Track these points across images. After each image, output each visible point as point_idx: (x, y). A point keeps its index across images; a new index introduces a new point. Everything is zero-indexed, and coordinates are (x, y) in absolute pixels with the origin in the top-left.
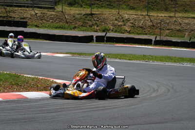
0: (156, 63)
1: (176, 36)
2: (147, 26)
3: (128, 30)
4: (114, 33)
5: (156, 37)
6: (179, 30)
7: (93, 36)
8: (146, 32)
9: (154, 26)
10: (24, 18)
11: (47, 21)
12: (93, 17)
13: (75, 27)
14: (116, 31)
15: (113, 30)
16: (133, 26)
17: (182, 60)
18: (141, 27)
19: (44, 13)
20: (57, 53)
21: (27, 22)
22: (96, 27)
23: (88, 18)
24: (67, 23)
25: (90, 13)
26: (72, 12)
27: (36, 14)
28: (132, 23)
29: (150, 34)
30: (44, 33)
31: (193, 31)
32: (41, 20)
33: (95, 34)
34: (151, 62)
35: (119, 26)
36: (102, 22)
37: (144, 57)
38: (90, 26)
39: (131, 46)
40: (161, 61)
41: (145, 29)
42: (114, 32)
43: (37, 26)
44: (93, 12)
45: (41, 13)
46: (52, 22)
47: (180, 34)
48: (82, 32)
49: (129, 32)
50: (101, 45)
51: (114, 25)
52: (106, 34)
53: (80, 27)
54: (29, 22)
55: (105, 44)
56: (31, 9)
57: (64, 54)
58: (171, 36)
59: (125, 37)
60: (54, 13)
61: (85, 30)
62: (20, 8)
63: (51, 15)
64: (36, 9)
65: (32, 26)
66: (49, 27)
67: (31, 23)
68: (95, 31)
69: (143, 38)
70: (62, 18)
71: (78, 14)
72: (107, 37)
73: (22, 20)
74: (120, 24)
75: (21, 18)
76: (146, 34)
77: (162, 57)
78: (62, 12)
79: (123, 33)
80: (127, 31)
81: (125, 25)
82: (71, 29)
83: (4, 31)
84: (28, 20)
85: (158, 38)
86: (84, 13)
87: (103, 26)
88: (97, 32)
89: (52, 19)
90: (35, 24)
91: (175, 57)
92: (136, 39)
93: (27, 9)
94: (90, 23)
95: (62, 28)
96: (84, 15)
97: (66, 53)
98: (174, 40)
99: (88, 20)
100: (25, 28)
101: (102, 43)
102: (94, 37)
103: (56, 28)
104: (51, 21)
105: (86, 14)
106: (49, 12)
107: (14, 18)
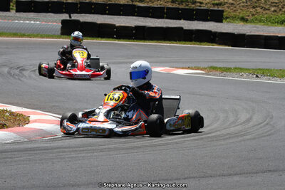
10: (220, 4)
11: (265, 9)
21: (223, 11)
32: (254, 7)
43: (244, 20)
46: (275, 11)
54: (228, 11)
65: (234, 18)
67: (232, 14)
73: (216, 8)
75: (214, 5)
83: (144, 27)
84: (228, 7)
90: (241, 15)
103: (282, 23)
104: (273, 9)
107: (201, 3)
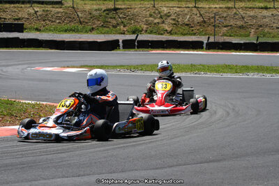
0: (209, 75)
1: (237, 36)
2: (196, 23)
3: (169, 29)
4: (149, 35)
5: (209, 38)
6: (241, 27)
7: (118, 41)
8: (195, 31)
9: (204, 22)
10: (19, 19)
11: (52, 22)
12: (117, 13)
13: (93, 29)
14: (151, 32)
15: (146, 31)
16: (176, 24)
17: (246, 69)
18: (187, 25)
19: (47, 11)
20: (68, 67)
21: (23, 24)
22: (122, 27)
23: (111, 15)
24: (81, 23)
25: (113, 7)
26: (88, 7)
27: (36, 12)
28: (174, 20)
29: (200, 34)
30: (48, 39)
31: (261, 26)
32: (44, 21)
33: (121, 38)
34: (202, 75)
35: (155, 24)
36: (130, 19)
37: (192, 68)
38: (113, 26)
39: (173, 52)
40: (217, 71)
41: (192, 27)
42: (149, 33)
43: (37, 30)
44: (117, 7)
45: (43, 10)
46: (59, 23)
47: (242, 32)
48: (102, 35)
49: (170, 33)
50: (131, 52)
51: (148, 23)
52: (137, 37)
53: (101, 29)
54: (26, 24)
55: (136, 51)
56: (28, 5)
57: (77, 67)
58: (231, 36)
59: (164, 40)
60: (61, 10)
61: (108, 33)
62: (12, 5)
63: (58, 13)
64: (36, 5)
65: (31, 29)
66: (56, 30)
67: (29, 26)
68: (122, 34)
69: (190, 40)
70: (73, 16)
71: (96, 10)
72: (139, 42)
73: (16, 22)
74: (156, 21)
75: (17, 19)
76: (194, 34)
77: (218, 66)
78: (73, 7)
79: (162, 34)
80: (166, 31)
81: (163, 22)
82: (86, 32)
84: (25, 21)
85: (212, 40)
86: (104, 7)
87: (133, 26)
88: (124, 34)
89: (59, 18)
90: (35, 27)
91: (236, 66)
92: (180, 41)
93: (23, 6)
94: (114, 22)
95: (74, 31)
96: (105, 11)
97: (81, 67)
98: (235, 40)
99: (111, 18)
100: (21, 34)
101: (131, 50)
102: (121, 41)
103: (66, 31)
104: (58, 21)
105: (107, 10)
106: (54, 9)
107: (5, 19)
